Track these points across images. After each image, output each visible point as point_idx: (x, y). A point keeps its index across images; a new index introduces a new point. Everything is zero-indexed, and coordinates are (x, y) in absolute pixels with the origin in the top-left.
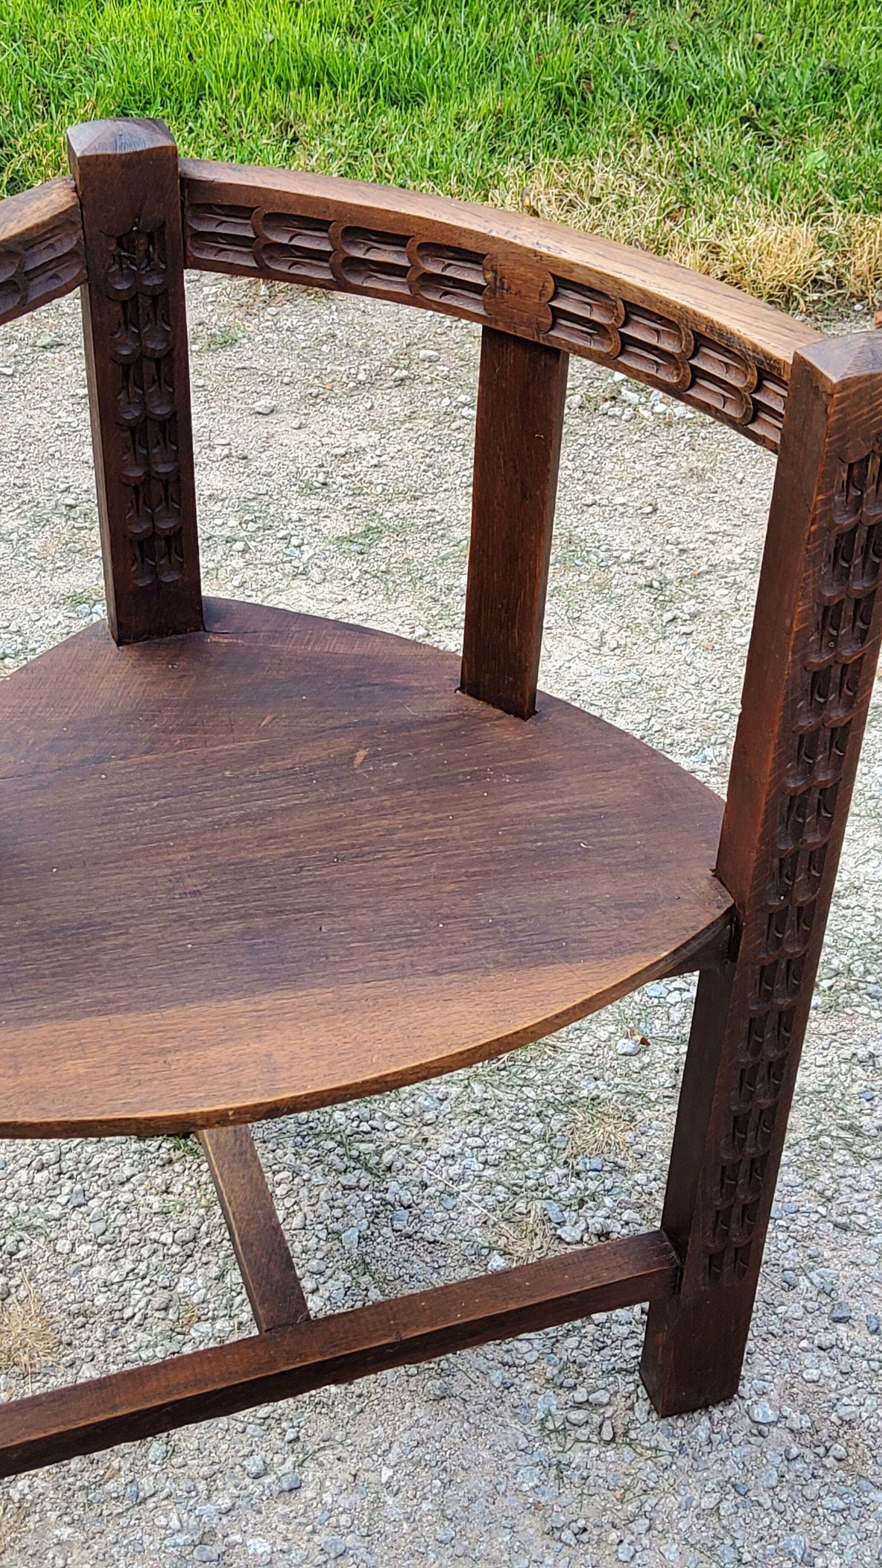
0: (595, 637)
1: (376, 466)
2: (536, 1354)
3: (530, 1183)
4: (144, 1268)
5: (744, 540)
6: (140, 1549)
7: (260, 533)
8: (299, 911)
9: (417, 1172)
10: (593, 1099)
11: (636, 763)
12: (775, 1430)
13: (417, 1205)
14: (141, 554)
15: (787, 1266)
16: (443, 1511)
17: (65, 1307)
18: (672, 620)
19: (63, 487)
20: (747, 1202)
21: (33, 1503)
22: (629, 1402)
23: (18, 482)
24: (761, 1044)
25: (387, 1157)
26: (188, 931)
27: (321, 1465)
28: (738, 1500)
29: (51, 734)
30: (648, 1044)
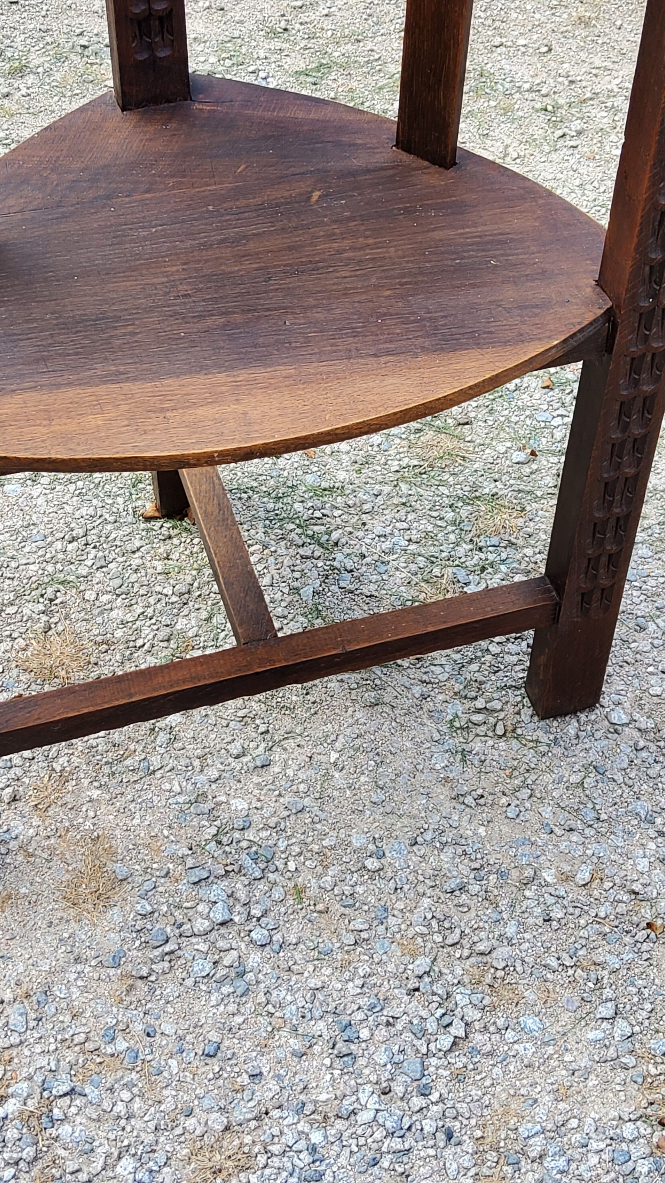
0: (501, 150)
1: (326, 15)
2: (447, 675)
3: (444, 555)
4: (151, 612)
5: (621, 73)
6: (151, 805)
7: (235, 68)
8: (268, 310)
9: (357, 547)
10: (493, 495)
11: (536, 201)
12: (627, 729)
13: (358, 570)
14: (140, 32)
15: (639, 614)
16: (376, 782)
17: (92, 638)
18: (562, 137)
19: (78, 31)
20: (612, 552)
21: (71, 773)
22: (517, 709)
23: (42, 27)
24: (628, 423)
25: (335, 536)
26: (181, 324)
27: (285, 749)
28: (598, 778)
29: (70, 177)
30: (537, 456)
